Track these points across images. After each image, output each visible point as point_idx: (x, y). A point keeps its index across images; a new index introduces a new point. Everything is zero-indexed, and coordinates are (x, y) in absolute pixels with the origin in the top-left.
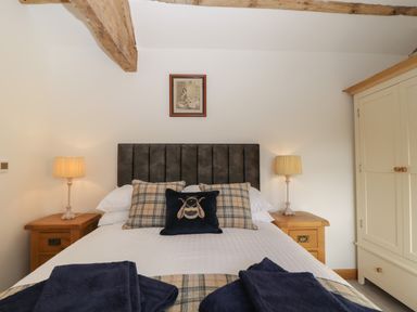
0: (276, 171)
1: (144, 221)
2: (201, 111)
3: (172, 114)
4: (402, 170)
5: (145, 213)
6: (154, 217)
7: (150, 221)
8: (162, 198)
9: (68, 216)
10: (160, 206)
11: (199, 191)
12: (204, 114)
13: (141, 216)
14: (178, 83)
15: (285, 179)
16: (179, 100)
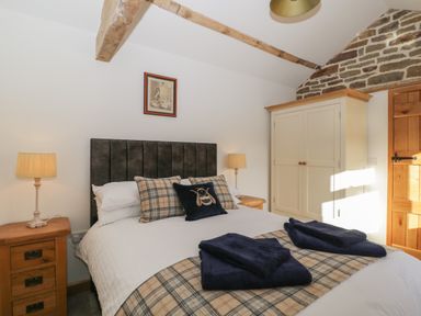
0: (228, 166)
1: (162, 213)
2: (172, 112)
3: (146, 112)
4: (304, 164)
5: (162, 206)
6: (169, 208)
7: (166, 212)
8: (172, 192)
9: (39, 222)
10: (172, 199)
11: (190, 184)
12: (174, 115)
13: (159, 209)
14: (152, 82)
15: (234, 171)
16: (153, 99)
